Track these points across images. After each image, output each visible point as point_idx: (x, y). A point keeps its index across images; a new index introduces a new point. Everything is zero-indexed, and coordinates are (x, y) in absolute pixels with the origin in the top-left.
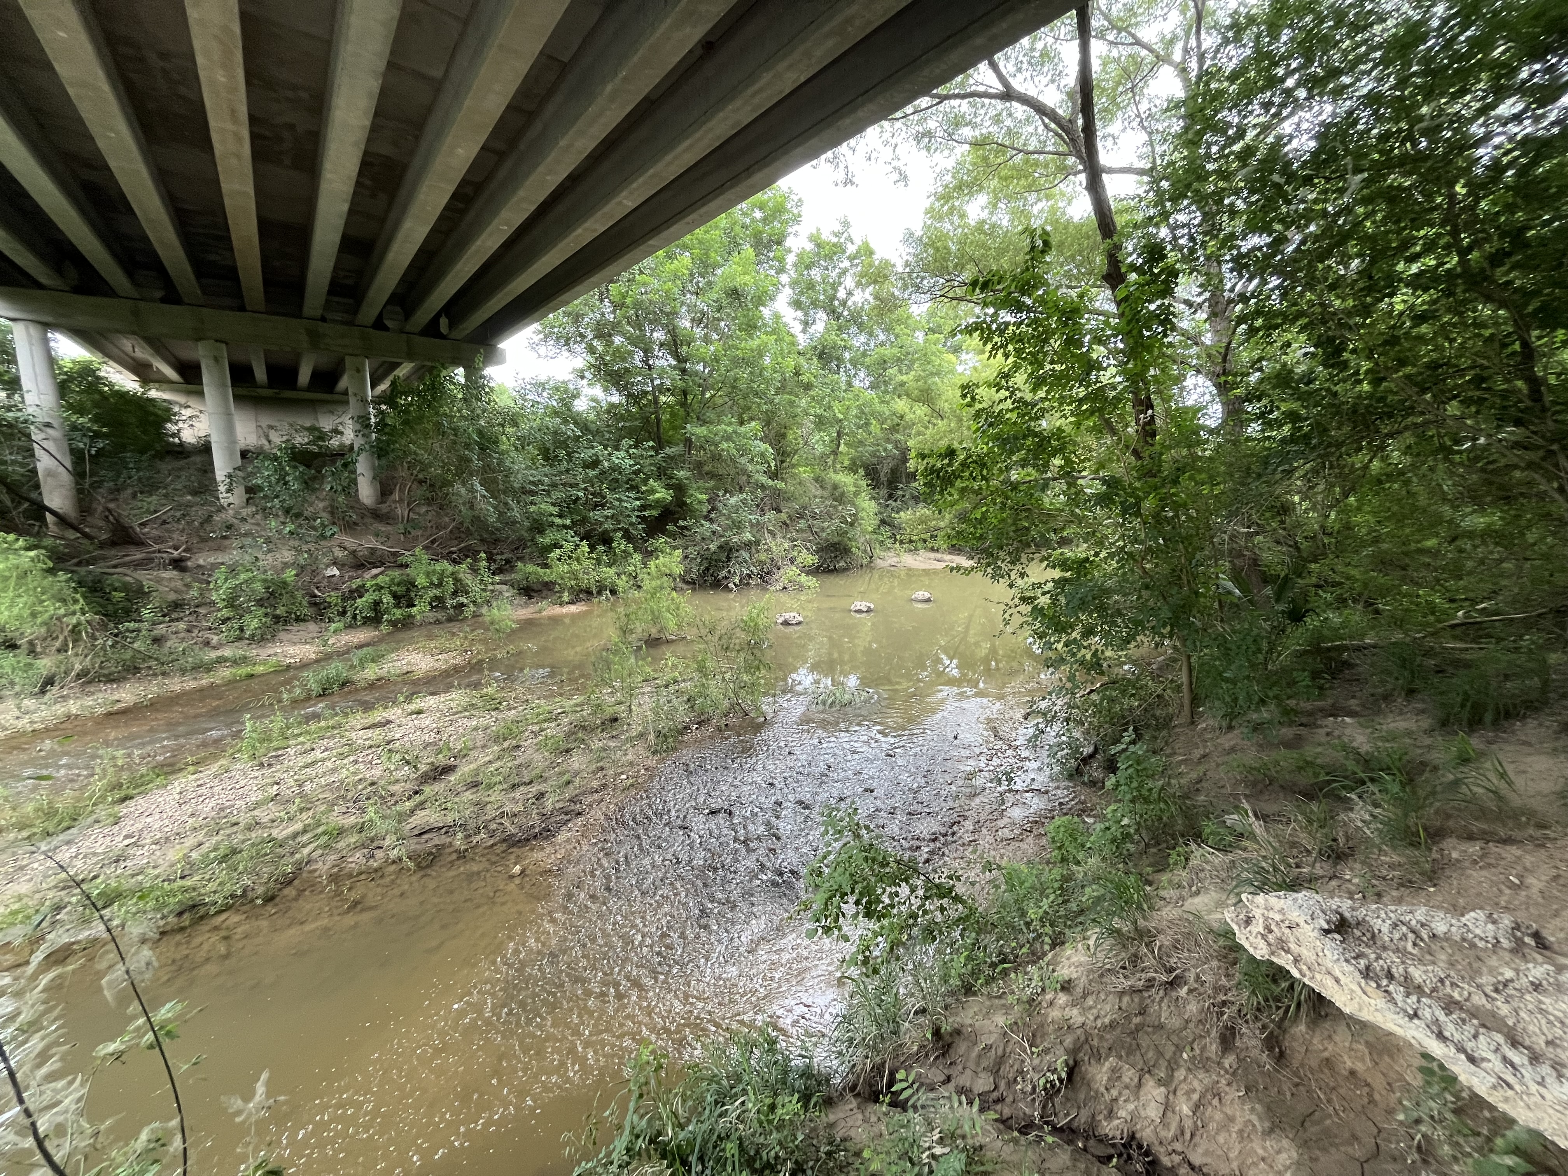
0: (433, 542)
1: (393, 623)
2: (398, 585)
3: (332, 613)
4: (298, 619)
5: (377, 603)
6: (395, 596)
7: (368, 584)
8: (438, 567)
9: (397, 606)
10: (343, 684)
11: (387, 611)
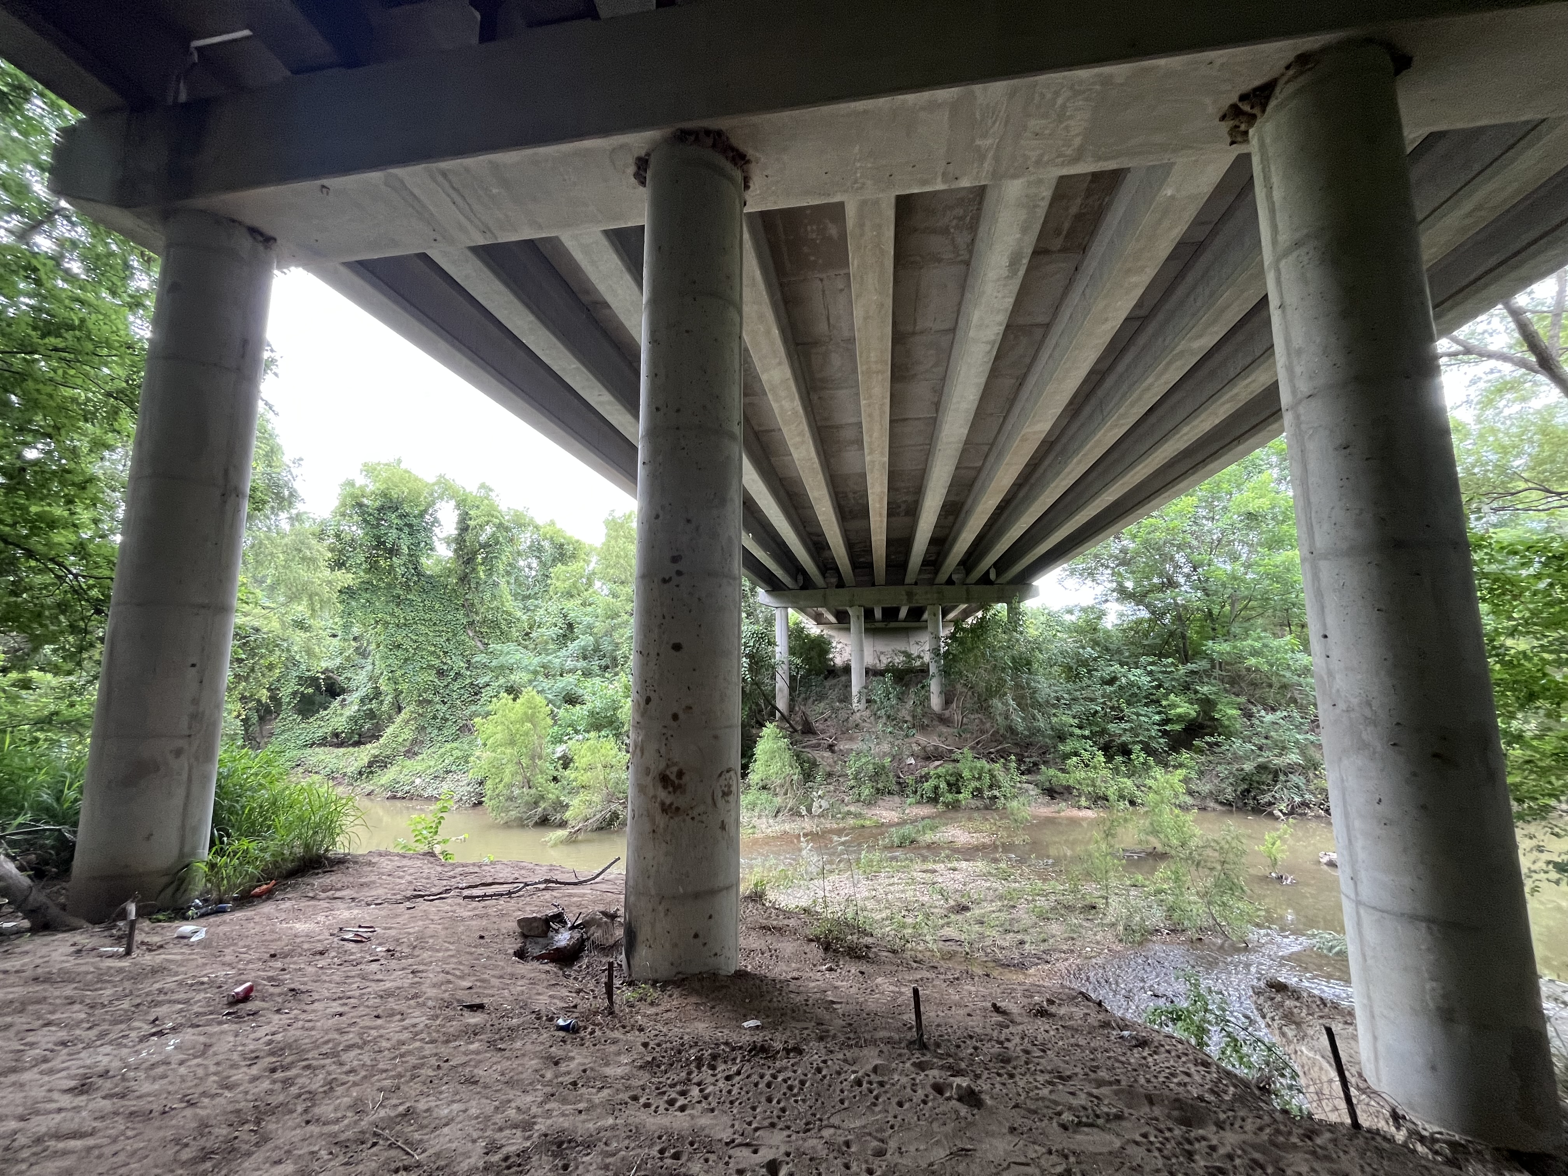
0: (978, 743)
1: (947, 805)
2: (951, 775)
3: (909, 791)
4: (889, 793)
5: (936, 788)
6: (949, 784)
7: (932, 773)
8: (978, 764)
9: (950, 791)
10: (912, 842)
11: (943, 794)
